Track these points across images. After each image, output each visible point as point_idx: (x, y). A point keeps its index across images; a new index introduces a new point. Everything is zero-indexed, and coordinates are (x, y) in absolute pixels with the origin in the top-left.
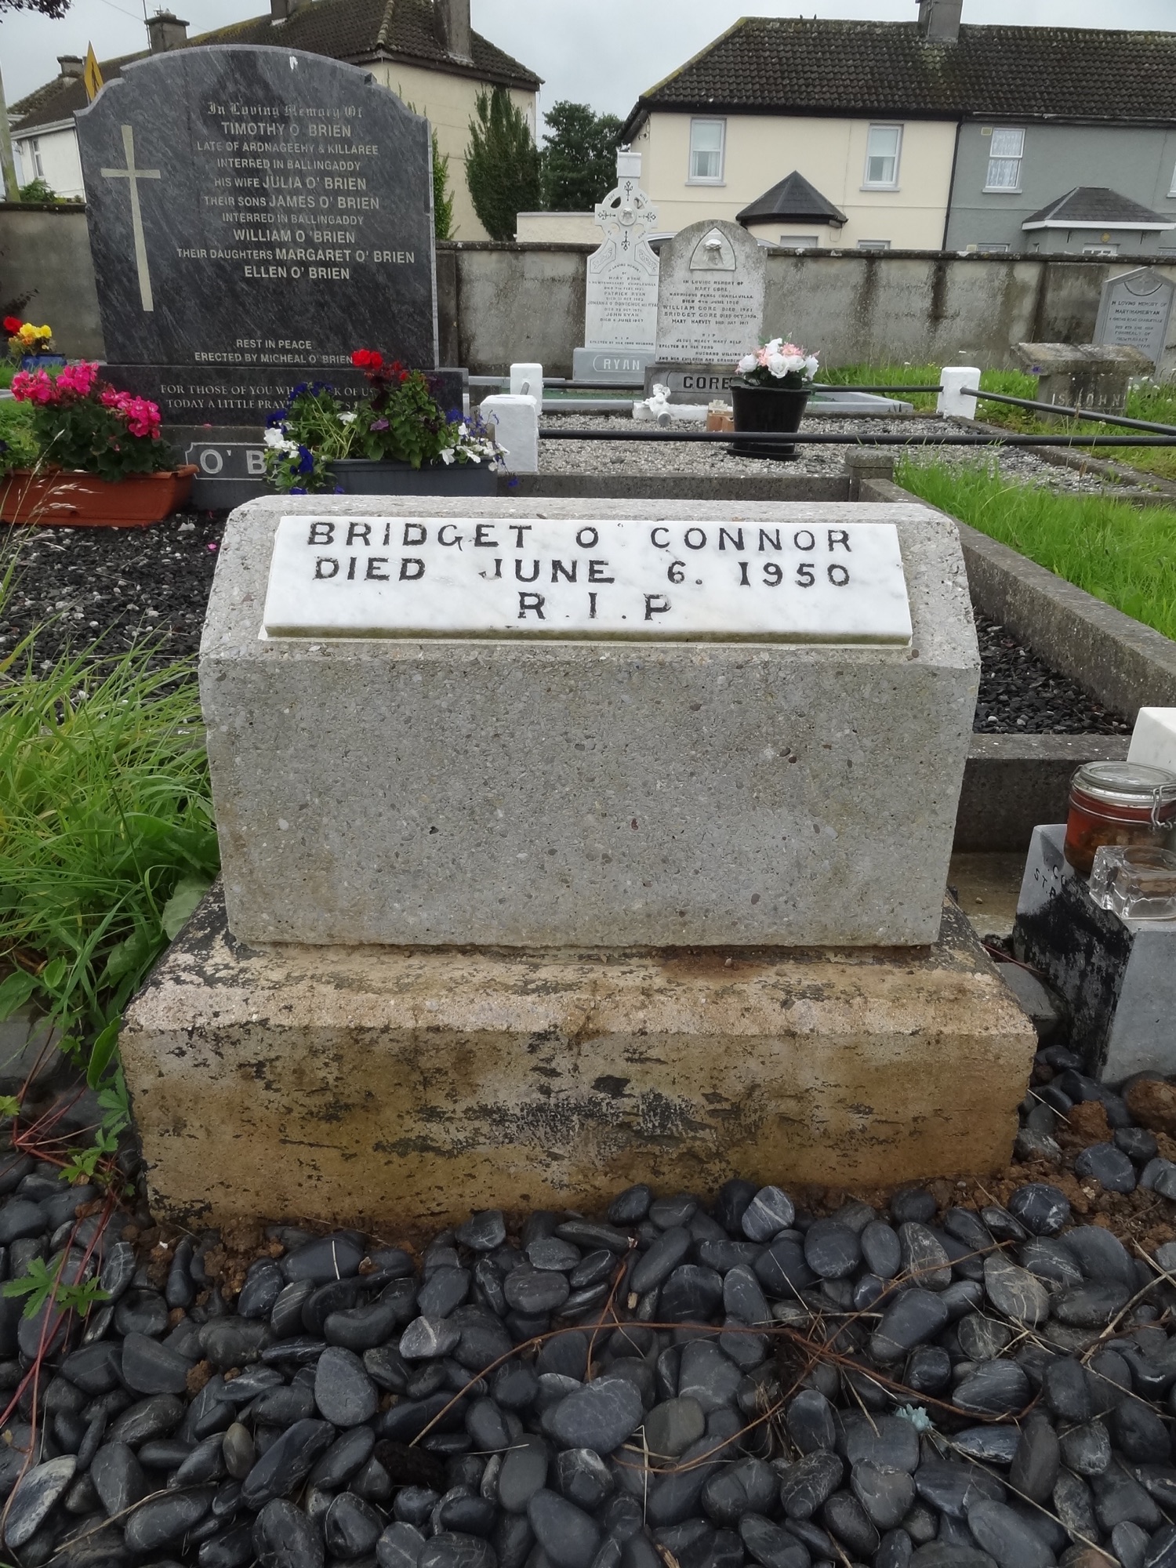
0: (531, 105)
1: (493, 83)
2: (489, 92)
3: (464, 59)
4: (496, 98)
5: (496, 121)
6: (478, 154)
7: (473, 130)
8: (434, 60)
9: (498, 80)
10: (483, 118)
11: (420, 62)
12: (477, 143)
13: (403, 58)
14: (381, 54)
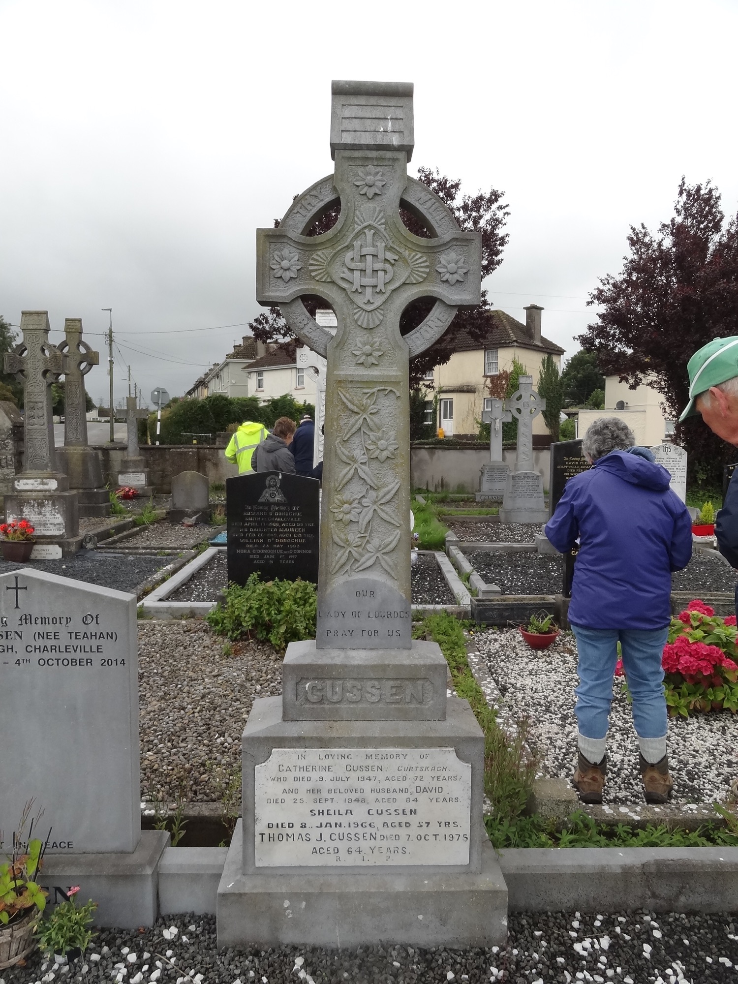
0: (560, 361)
1: (548, 353)
2: (546, 356)
3: (539, 344)
4: (548, 358)
5: (548, 369)
6: (542, 383)
7: (540, 373)
8: (530, 345)
9: (548, 351)
10: (544, 367)
11: (527, 346)
12: (541, 379)
13: (522, 345)
14: (515, 344)
